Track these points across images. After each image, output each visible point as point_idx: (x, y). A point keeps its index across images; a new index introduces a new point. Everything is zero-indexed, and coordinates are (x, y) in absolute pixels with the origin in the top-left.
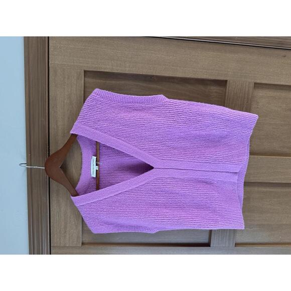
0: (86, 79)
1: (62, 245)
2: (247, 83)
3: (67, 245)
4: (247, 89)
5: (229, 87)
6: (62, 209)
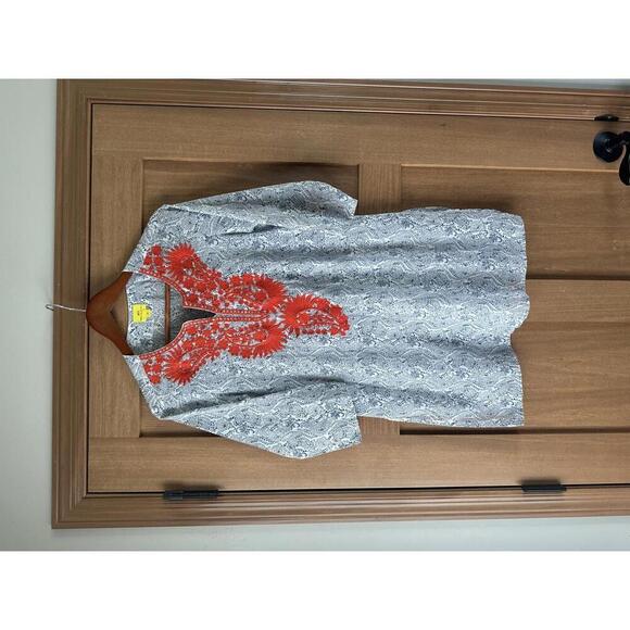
0: (146, 172)
1: (107, 436)
2: (391, 168)
3: (116, 436)
4: (391, 177)
5: (362, 174)
6: (108, 373)
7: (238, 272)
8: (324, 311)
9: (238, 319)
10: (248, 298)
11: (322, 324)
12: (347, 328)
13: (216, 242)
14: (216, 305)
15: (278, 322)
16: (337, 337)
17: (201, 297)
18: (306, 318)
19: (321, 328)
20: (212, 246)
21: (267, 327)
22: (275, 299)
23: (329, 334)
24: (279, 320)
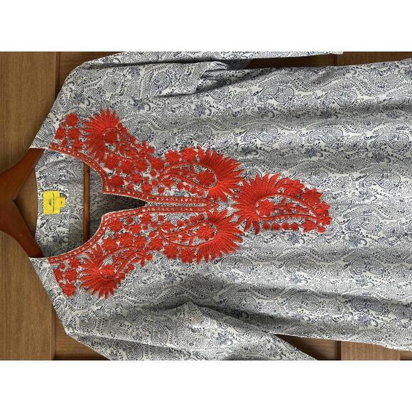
7: (176, 145)
8: (295, 197)
9: (177, 210)
10: (189, 181)
11: (292, 215)
12: (327, 220)
13: (147, 107)
14: (147, 190)
15: (229, 214)
16: (312, 234)
17: (127, 179)
18: (267, 208)
19: (290, 222)
20: (142, 112)
21: (214, 219)
22: (226, 182)
23: (301, 229)
24: (231, 210)
